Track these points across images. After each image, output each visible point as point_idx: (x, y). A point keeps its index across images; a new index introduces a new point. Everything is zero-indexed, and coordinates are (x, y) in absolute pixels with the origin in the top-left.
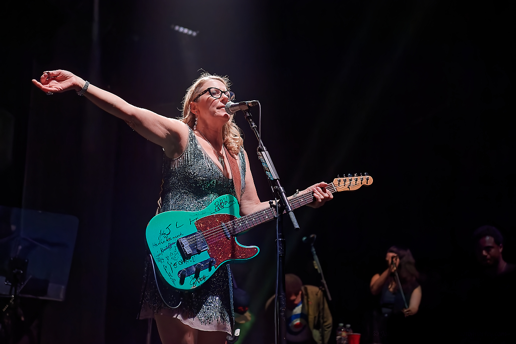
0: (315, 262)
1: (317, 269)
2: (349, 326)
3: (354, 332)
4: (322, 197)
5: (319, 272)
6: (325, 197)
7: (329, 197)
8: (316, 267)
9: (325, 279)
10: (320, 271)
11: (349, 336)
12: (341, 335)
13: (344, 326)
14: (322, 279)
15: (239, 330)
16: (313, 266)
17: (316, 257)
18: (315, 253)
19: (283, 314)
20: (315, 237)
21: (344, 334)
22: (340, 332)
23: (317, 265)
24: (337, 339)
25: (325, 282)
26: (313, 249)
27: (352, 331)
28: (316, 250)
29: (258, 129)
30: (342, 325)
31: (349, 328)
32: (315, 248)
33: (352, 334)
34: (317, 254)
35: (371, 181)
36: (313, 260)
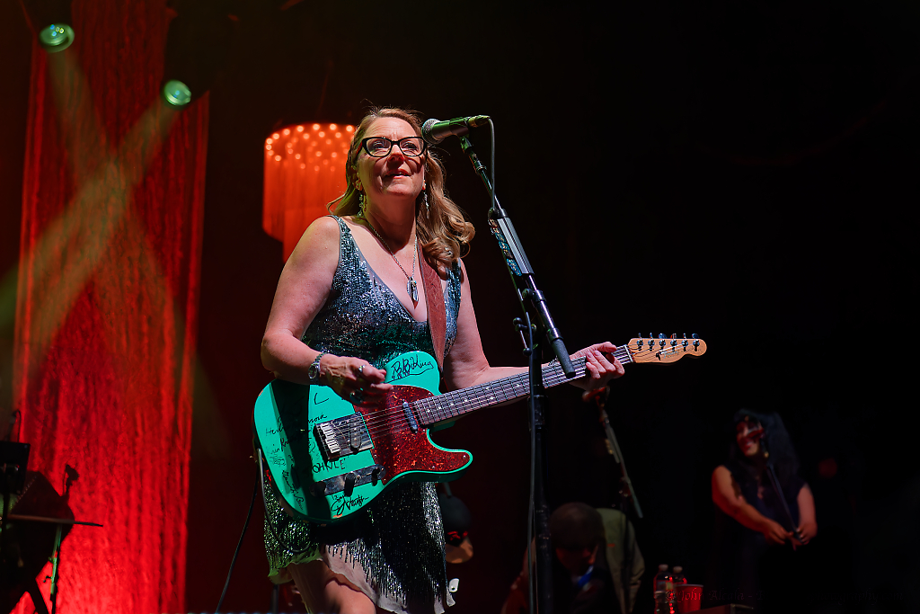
0: (607, 441)
1: (612, 456)
2: (678, 569)
3: (688, 583)
4: (603, 370)
5: (618, 461)
6: (608, 371)
7: (616, 372)
8: (611, 452)
9: (629, 475)
10: (619, 459)
11: (679, 590)
12: (663, 587)
13: (670, 571)
14: (623, 475)
15: (458, 580)
16: (606, 450)
17: (610, 431)
18: (608, 422)
19: (545, 547)
20: (609, 390)
21: (669, 586)
22: (661, 583)
23: (613, 447)
24: (655, 597)
25: (629, 482)
26: (605, 416)
27: (685, 580)
28: (609, 418)
29: (488, 173)
30: (664, 567)
31: (679, 574)
32: (607, 413)
33: (685, 585)
34: (612, 424)
35: (703, 348)
36: (605, 436)
